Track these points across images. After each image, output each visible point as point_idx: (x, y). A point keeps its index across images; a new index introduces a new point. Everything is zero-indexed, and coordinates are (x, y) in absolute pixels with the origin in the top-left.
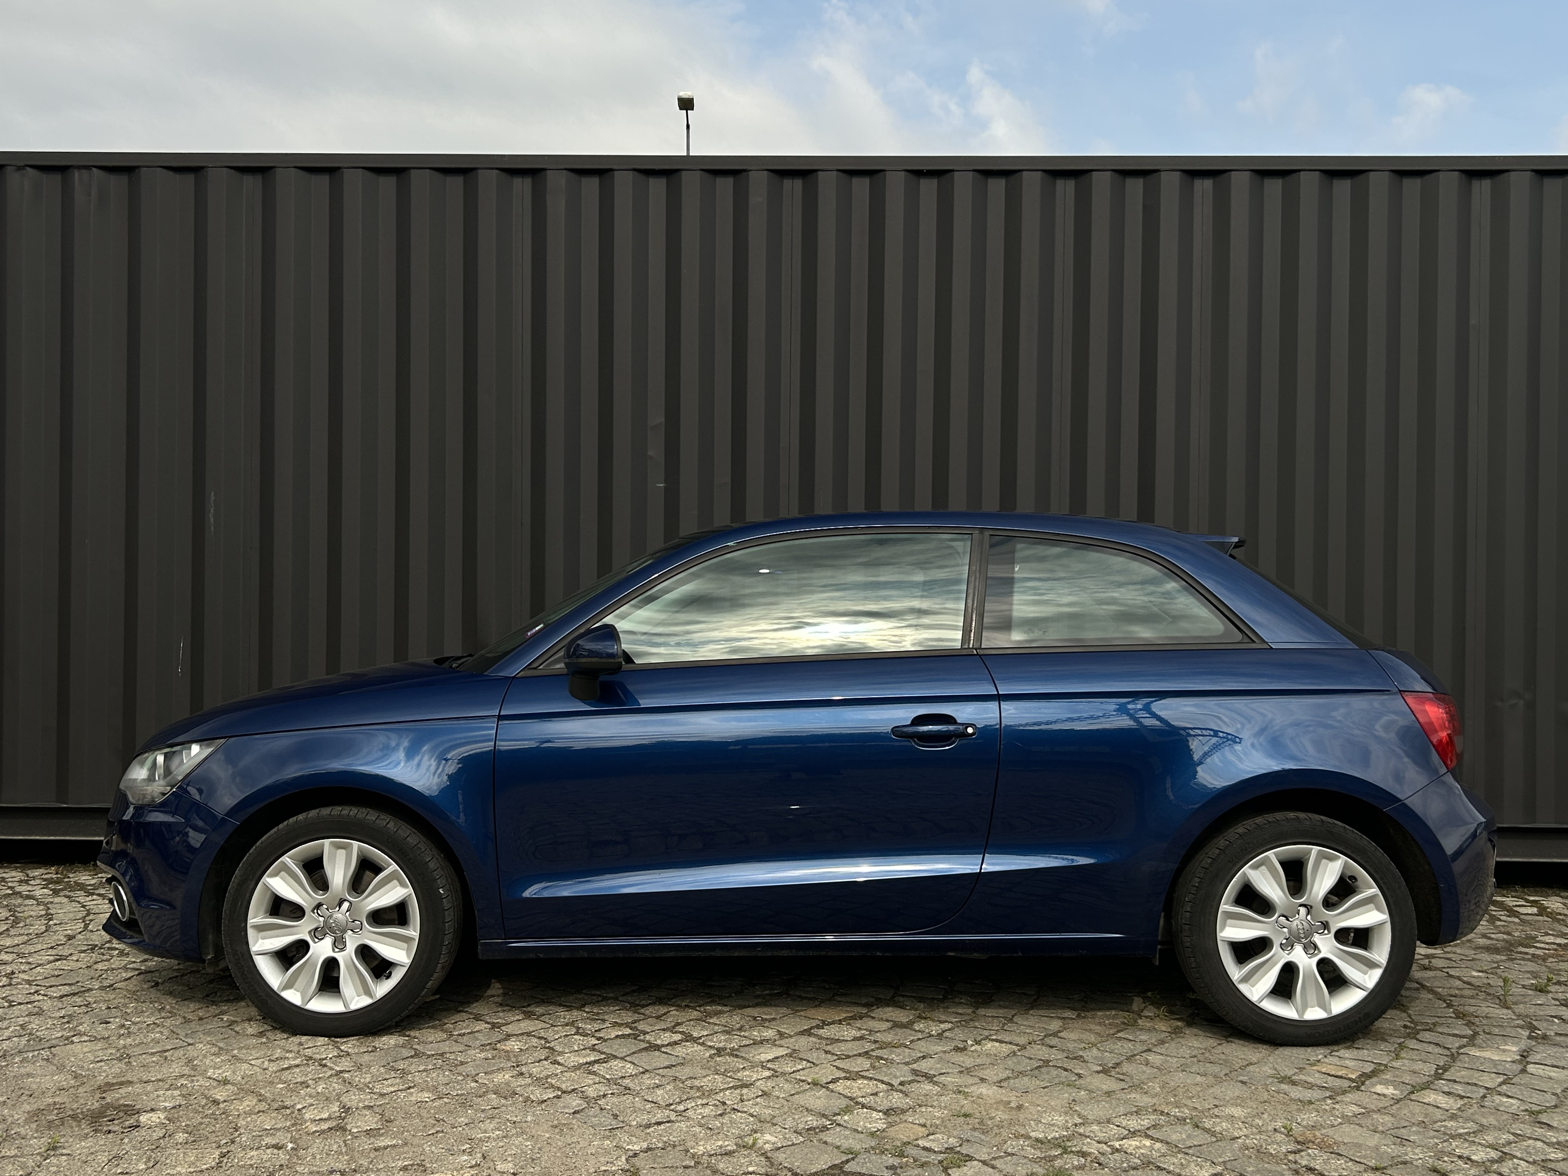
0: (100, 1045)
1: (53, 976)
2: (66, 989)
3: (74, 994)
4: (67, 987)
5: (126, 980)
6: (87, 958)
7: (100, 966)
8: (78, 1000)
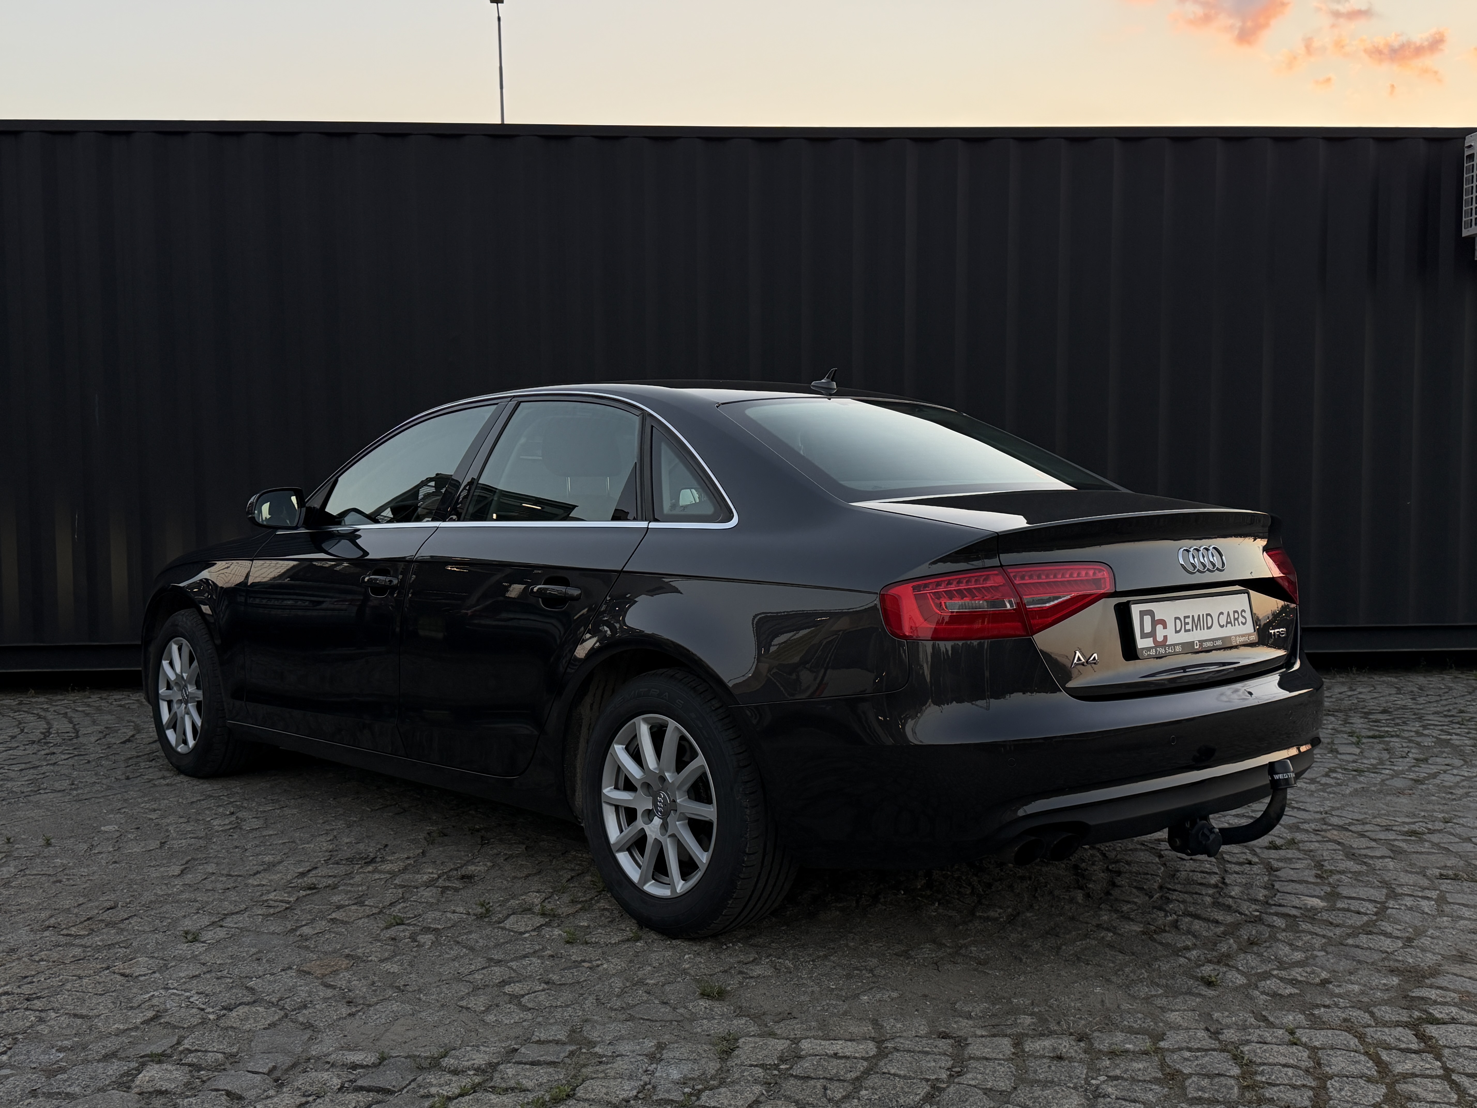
0: (60, 794)
1: (10, 759)
2: (23, 766)
3: (30, 768)
4: (24, 765)
5: (64, 760)
6: (31, 749)
7: (43, 752)
8: (35, 772)
